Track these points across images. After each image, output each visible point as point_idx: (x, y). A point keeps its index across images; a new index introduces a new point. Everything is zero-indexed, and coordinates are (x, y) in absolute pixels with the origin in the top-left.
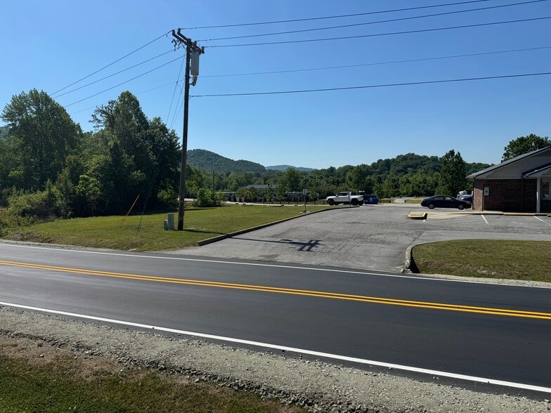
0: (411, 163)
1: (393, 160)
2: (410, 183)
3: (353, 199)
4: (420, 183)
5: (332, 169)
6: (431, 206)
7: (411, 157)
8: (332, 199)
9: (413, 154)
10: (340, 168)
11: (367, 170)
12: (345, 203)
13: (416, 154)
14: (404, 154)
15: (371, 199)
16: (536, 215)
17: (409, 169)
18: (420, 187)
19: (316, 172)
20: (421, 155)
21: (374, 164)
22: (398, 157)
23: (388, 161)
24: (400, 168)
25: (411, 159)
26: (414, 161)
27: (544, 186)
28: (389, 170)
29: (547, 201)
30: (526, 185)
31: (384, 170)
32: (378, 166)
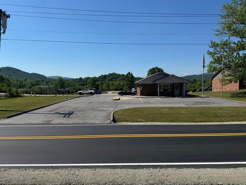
0: (114, 77)
2: (114, 85)
3: (90, 92)
4: (118, 85)
5: (81, 79)
6: (122, 94)
8: (81, 92)
9: (115, 73)
10: (84, 78)
11: (97, 79)
12: (87, 94)
15: (98, 92)
16: (158, 97)
17: (113, 79)
18: (118, 87)
19: (73, 79)
21: (99, 77)
22: (109, 74)
23: (105, 75)
24: (110, 79)
25: (114, 75)
26: (115, 76)
27: (160, 86)
28: (106, 79)
29: (161, 92)
30: (154, 86)
31: (104, 79)
32: (101, 78)
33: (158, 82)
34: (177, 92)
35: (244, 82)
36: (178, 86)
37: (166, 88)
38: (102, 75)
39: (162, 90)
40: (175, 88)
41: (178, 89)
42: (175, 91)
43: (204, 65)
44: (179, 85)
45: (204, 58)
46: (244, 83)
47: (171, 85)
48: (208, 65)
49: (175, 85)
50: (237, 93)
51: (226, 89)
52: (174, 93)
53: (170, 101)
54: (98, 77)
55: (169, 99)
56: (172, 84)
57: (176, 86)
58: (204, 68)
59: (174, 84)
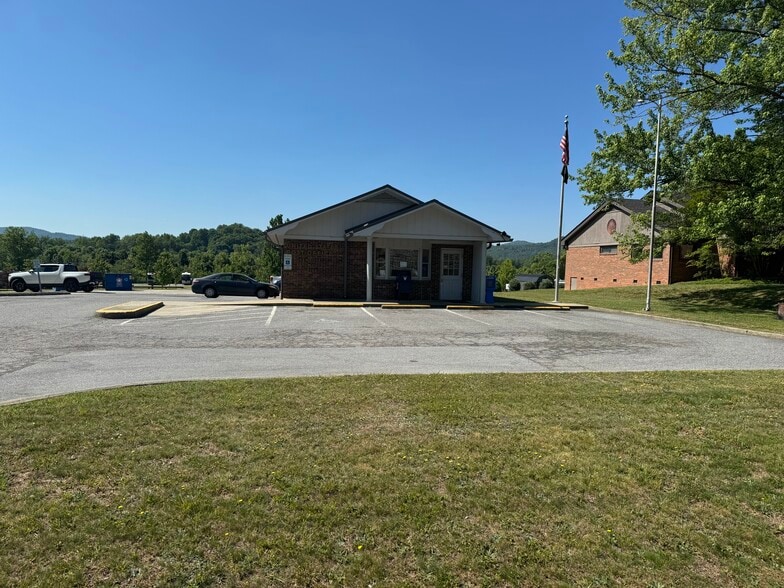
0: (237, 238)
1: (213, 231)
2: (229, 263)
3: (68, 279)
4: (244, 264)
5: (113, 238)
6: (210, 292)
7: (238, 229)
8: (20, 279)
9: (241, 225)
10: (127, 237)
11: (172, 243)
13: (245, 225)
14: (229, 224)
15: (119, 280)
16: (365, 306)
17: (235, 245)
18: (243, 271)
19: (83, 241)
20: (252, 228)
21: (183, 236)
22: (220, 227)
23: (204, 232)
24: (223, 243)
25: (237, 232)
26: (242, 234)
27: (379, 254)
28: (206, 244)
29: (383, 282)
30: (352, 250)
31: (199, 245)
32: (189, 239)
33: (367, 233)
34: (450, 284)
35: (687, 256)
36: (457, 258)
37: (404, 264)
38: (193, 230)
39: (384, 274)
40: (443, 267)
41: (457, 274)
42: (443, 277)
43: (565, 168)
44: (460, 252)
45: (567, 136)
46: (688, 259)
47: (425, 252)
48: (580, 171)
49: (444, 251)
50: (684, 295)
51: (618, 282)
52: (438, 287)
53: (423, 328)
54: (177, 235)
55: (417, 315)
56: (429, 248)
57: (446, 256)
58: (565, 181)
59: (437, 247)
